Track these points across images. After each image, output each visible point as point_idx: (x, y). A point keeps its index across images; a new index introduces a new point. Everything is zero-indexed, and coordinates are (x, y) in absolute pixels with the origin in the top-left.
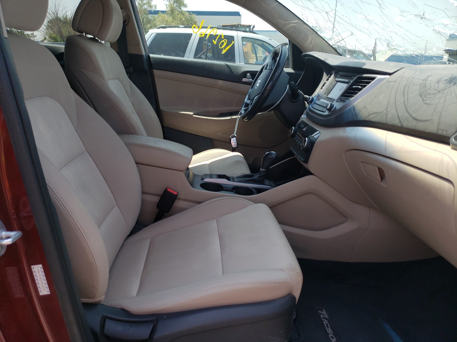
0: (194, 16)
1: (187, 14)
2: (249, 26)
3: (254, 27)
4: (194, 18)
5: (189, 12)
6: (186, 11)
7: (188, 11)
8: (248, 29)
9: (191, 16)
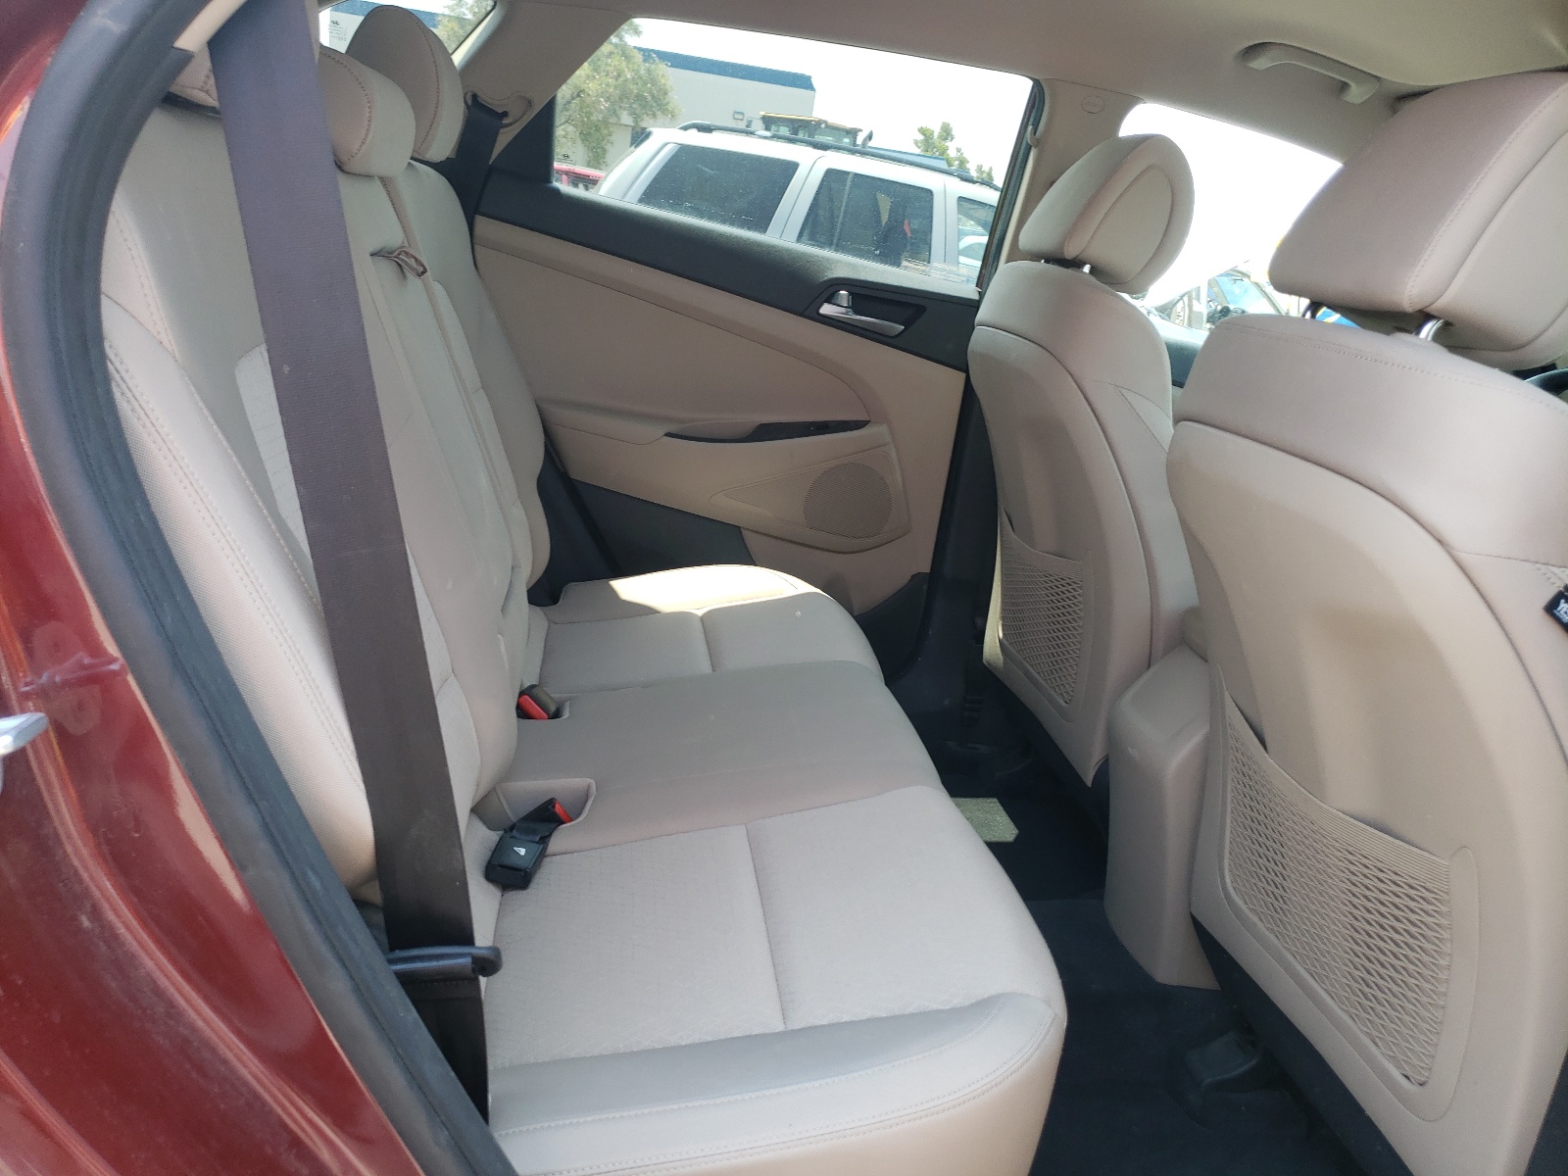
0: (663, 69)
1: (639, 57)
2: (853, 133)
3: (870, 137)
4: (663, 76)
5: (647, 54)
6: (635, 47)
7: (640, 49)
8: (846, 141)
9: (653, 66)
